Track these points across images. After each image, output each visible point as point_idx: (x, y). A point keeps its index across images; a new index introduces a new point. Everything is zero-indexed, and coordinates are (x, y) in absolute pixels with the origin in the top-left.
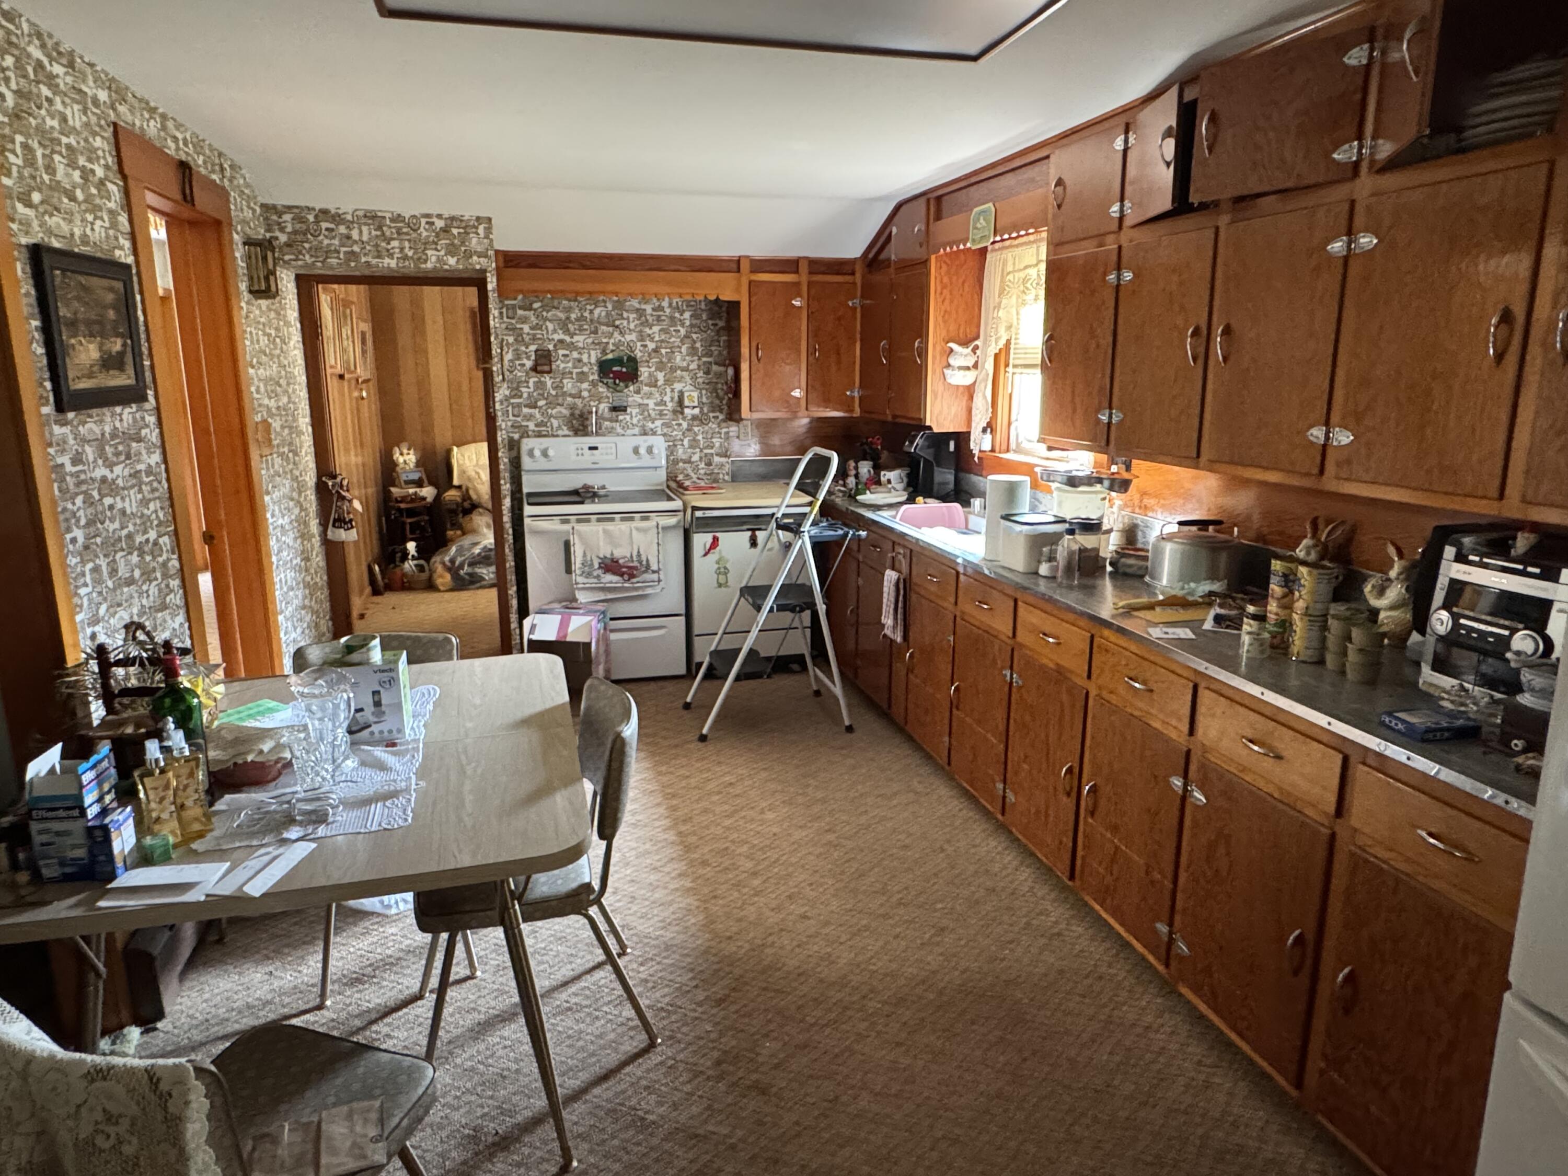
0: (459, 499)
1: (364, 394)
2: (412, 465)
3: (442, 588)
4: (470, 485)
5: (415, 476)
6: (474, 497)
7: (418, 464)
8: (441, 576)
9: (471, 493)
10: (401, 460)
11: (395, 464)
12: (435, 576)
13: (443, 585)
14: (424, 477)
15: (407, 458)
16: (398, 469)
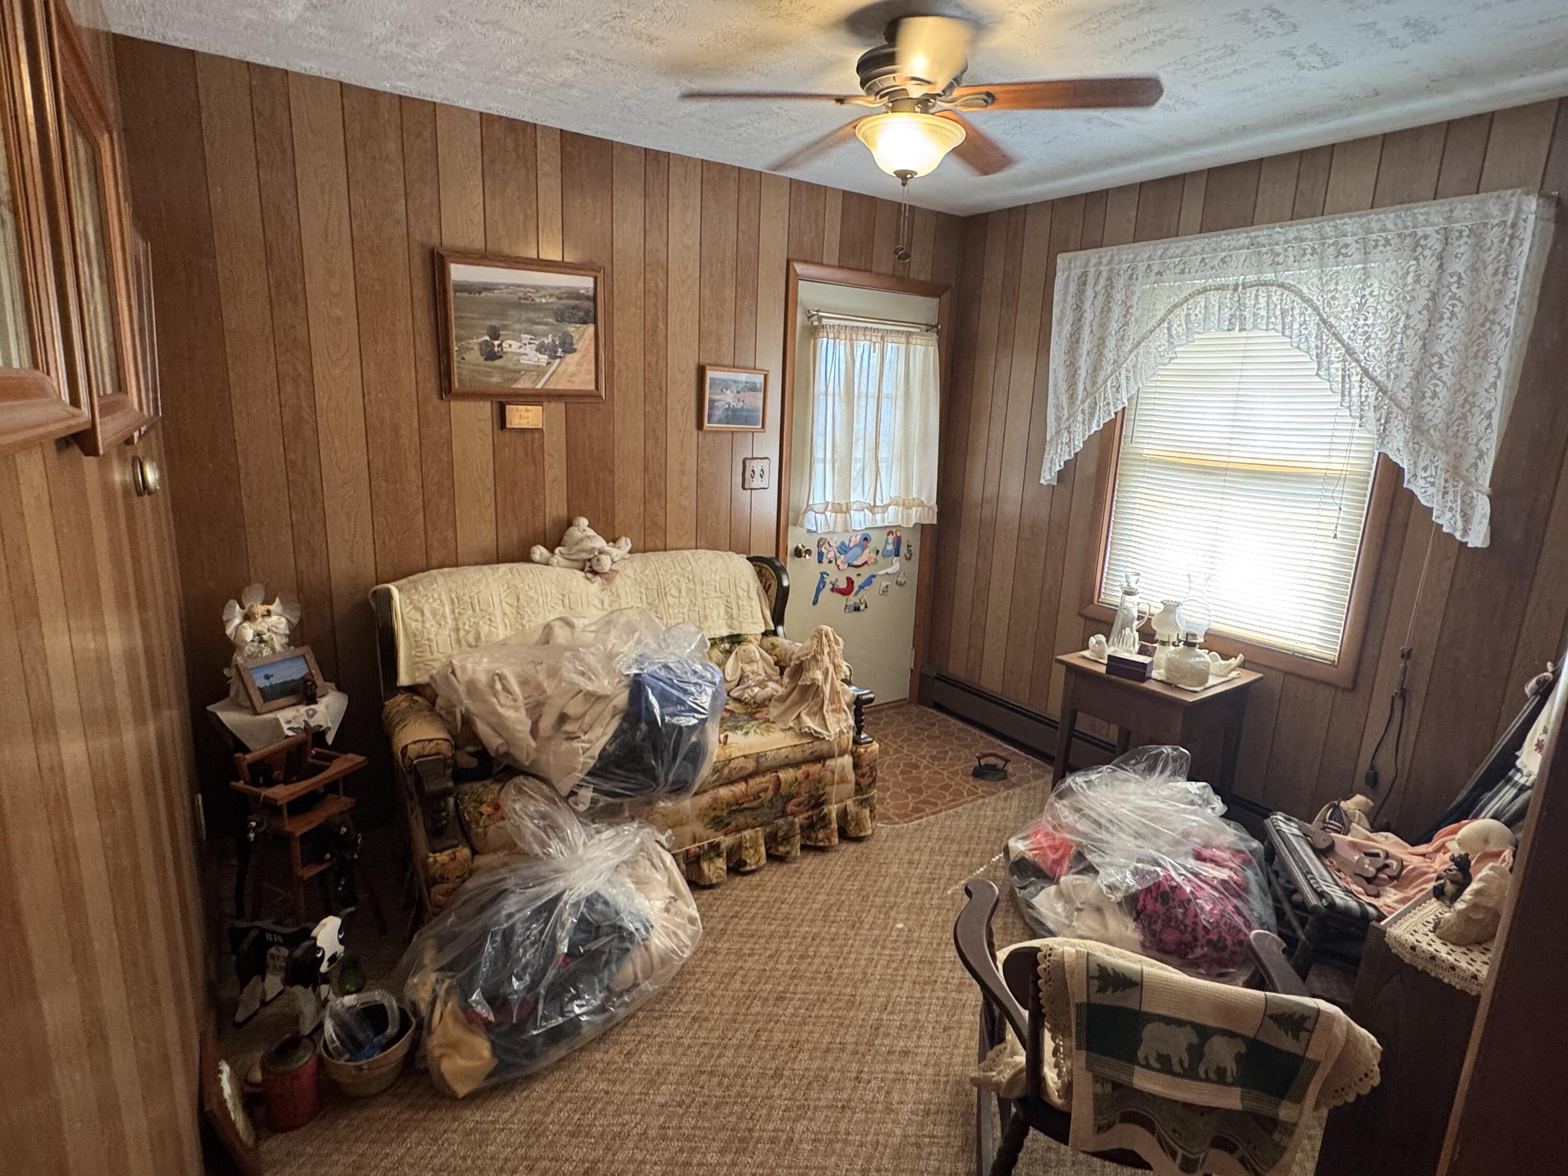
0: (445, 747)
1: (152, 476)
2: (278, 643)
3: (462, 1090)
4: (474, 707)
5: (294, 671)
6: (493, 742)
7: (296, 637)
8: (455, 1046)
9: (482, 728)
10: (249, 633)
11: (230, 647)
12: (434, 1043)
13: (466, 1074)
14: (315, 671)
15: (262, 625)
16: (239, 659)
